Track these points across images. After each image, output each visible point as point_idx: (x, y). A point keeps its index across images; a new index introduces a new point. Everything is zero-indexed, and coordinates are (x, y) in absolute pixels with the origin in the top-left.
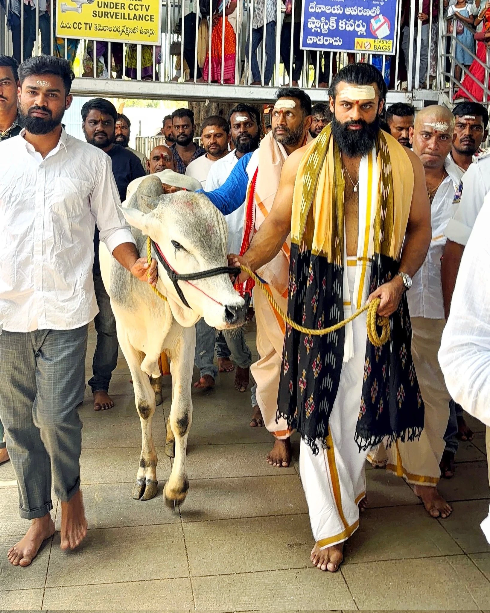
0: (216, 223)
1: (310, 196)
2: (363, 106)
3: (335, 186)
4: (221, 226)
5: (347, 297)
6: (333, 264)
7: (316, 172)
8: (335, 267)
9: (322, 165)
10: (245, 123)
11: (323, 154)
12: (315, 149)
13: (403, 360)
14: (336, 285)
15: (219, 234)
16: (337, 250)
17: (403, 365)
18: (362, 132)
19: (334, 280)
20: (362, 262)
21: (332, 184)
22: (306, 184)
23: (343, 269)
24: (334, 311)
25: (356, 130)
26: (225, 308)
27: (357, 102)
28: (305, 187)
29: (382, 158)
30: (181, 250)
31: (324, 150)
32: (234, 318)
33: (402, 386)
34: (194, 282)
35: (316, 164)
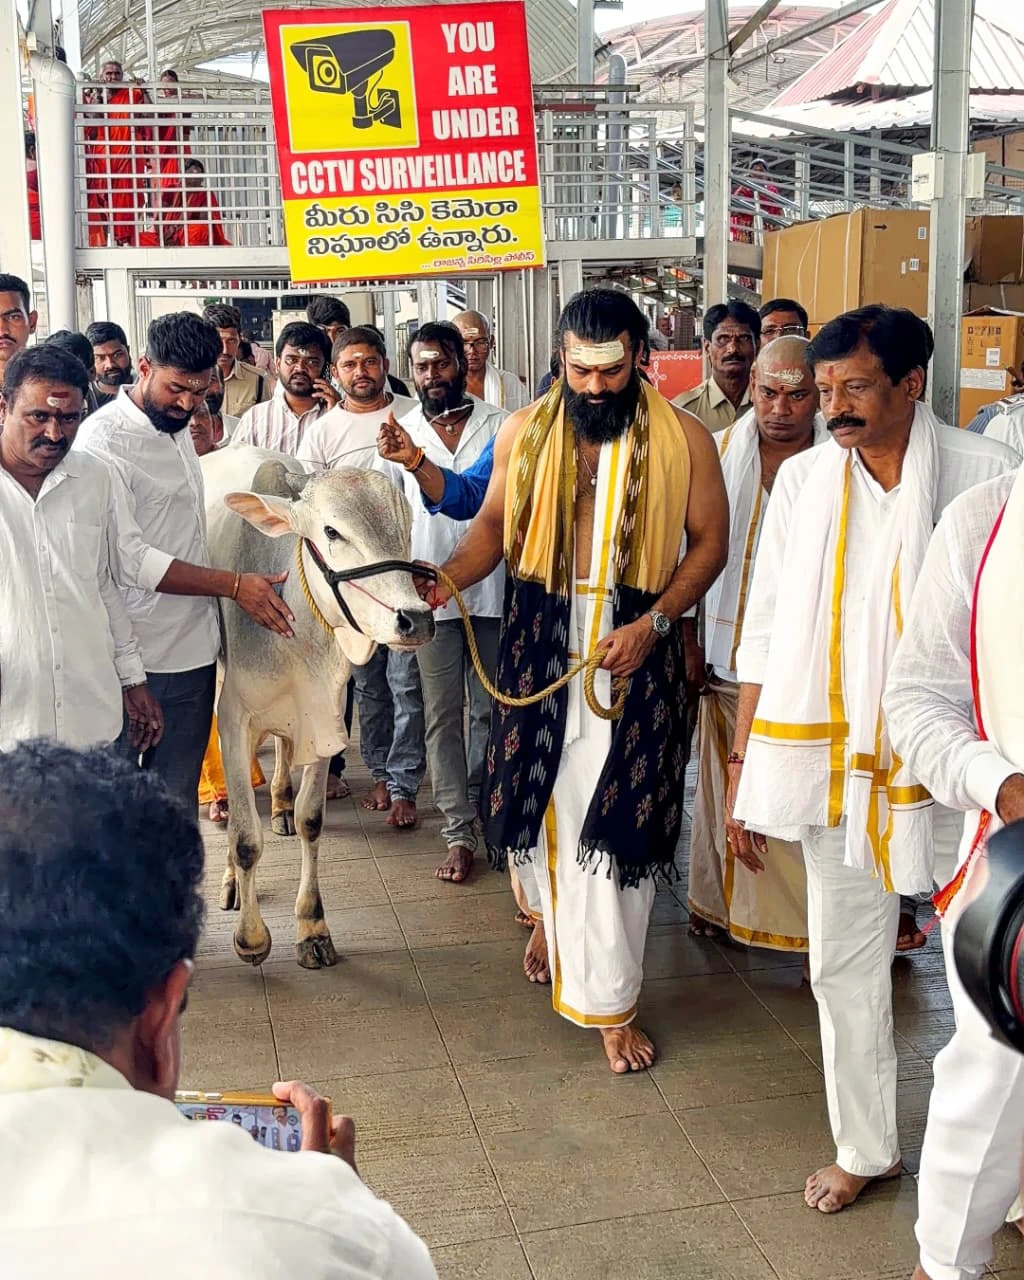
0: (391, 503)
1: (526, 489)
2: (605, 372)
3: (563, 475)
4: (399, 507)
5: (574, 647)
6: (553, 596)
7: (535, 453)
8: (559, 599)
9: (544, 441)
10: (435, 363)
11: (547, 424)
12: (538, 416)
13: (629, 746)
14: (559, 626)
15: (394, 518)
16: (561, 574)
17: (627, 753)
18: (605, 408)
19: (554, 621)
20: (595, 595)
21: (557, 471)
22: (521, 470)
23: (570, 602)
24: (554, 665)
25: (598, 404)
26: (396, 614)
27: (596, 368)
28: (520, 475)
29: (635, 434)
30: (338, 541)
31: (550, 417)
32: (412, 629)
33: (616, 784)
34: (359, 582)
35: (536, 438)
